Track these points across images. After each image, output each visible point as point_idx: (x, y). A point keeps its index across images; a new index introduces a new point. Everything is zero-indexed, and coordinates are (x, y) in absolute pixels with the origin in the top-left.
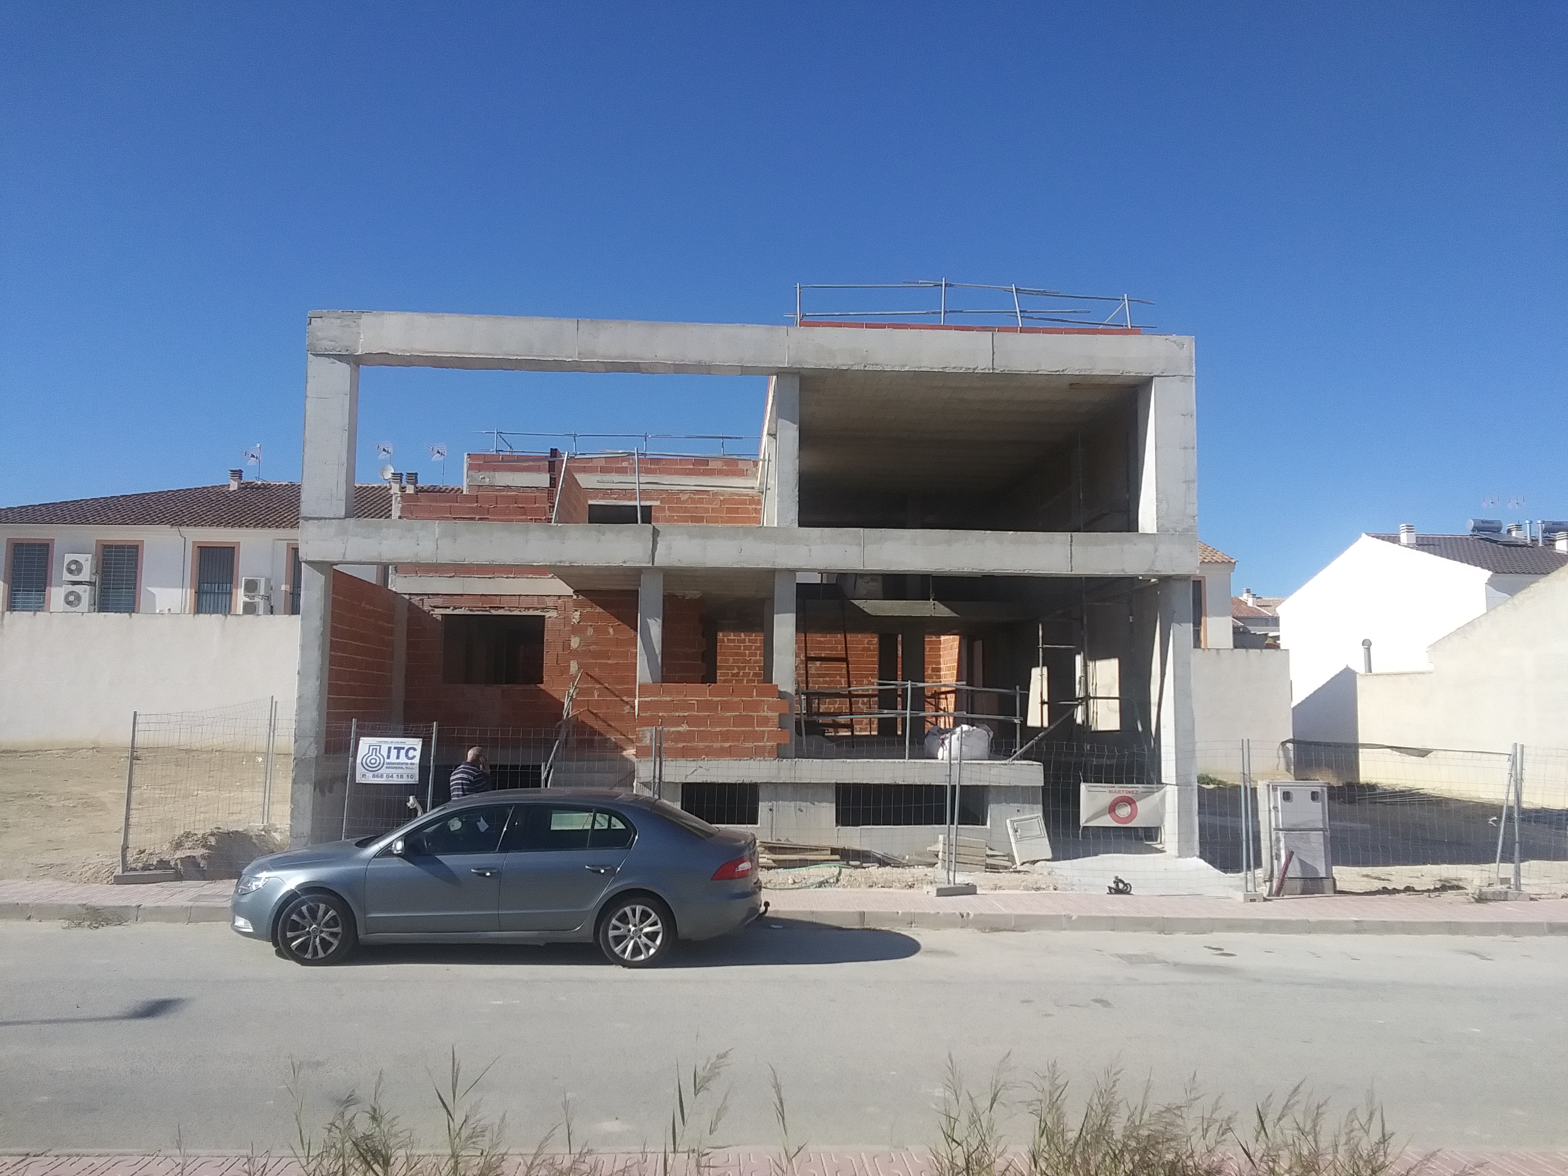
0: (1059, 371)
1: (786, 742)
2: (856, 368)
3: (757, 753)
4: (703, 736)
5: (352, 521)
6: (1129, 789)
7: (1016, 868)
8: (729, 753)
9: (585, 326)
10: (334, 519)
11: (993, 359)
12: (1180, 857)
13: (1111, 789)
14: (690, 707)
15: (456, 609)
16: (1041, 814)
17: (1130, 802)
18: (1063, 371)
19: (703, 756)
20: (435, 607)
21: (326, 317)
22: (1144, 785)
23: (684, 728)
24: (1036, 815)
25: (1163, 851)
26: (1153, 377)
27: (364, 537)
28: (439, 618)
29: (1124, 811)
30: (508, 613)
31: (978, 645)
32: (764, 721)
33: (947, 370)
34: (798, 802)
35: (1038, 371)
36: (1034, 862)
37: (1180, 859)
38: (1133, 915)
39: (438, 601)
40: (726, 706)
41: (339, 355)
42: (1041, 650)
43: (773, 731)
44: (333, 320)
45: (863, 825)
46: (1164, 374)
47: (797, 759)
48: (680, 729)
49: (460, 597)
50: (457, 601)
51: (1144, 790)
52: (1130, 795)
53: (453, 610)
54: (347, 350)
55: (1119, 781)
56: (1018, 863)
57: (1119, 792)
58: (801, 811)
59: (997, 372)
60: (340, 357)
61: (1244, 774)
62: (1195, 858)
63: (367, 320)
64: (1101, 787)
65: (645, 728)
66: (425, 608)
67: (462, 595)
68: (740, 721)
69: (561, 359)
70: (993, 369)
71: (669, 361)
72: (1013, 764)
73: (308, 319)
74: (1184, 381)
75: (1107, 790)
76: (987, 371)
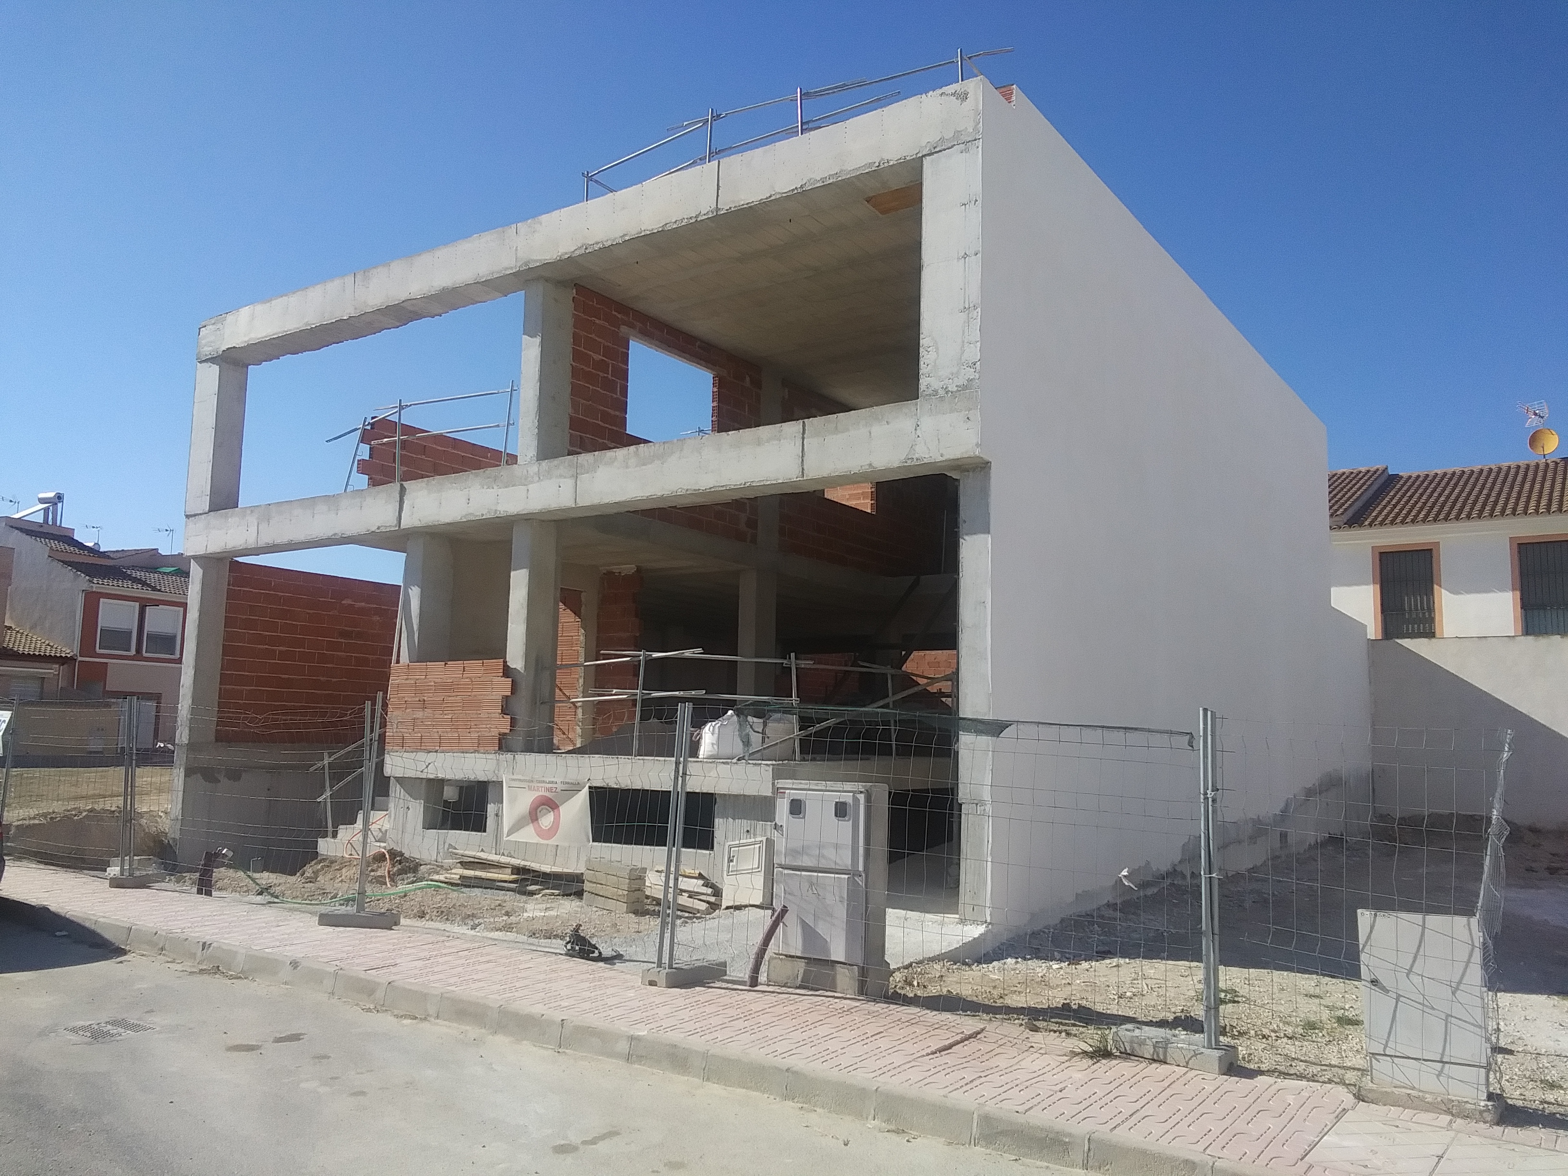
0: (796, 189)
1: (507, 731)
3: (479, 745)
8: (459, 744)
10: (203, 514)
11: (718, 196)
14: (429, 689)
19: (437, 748)
21: (210, 324)
23: (423, 714)
26: (924, 157)
32: (489, 705)
33: (668, 228)
40: (457, 688)
41: (212, 358)
43: (497, 717)
44: (211, 327)
46: (937, 150)
47: (517, 753)
48: (420, 715)
54: (217, 351)
59: (722, 212)
60: (214, 360)
65: (394, 715)
68: (467, 705)
69: (341, 318)
70: (717, 209)
74: (967, 150)
76: (711, 215)
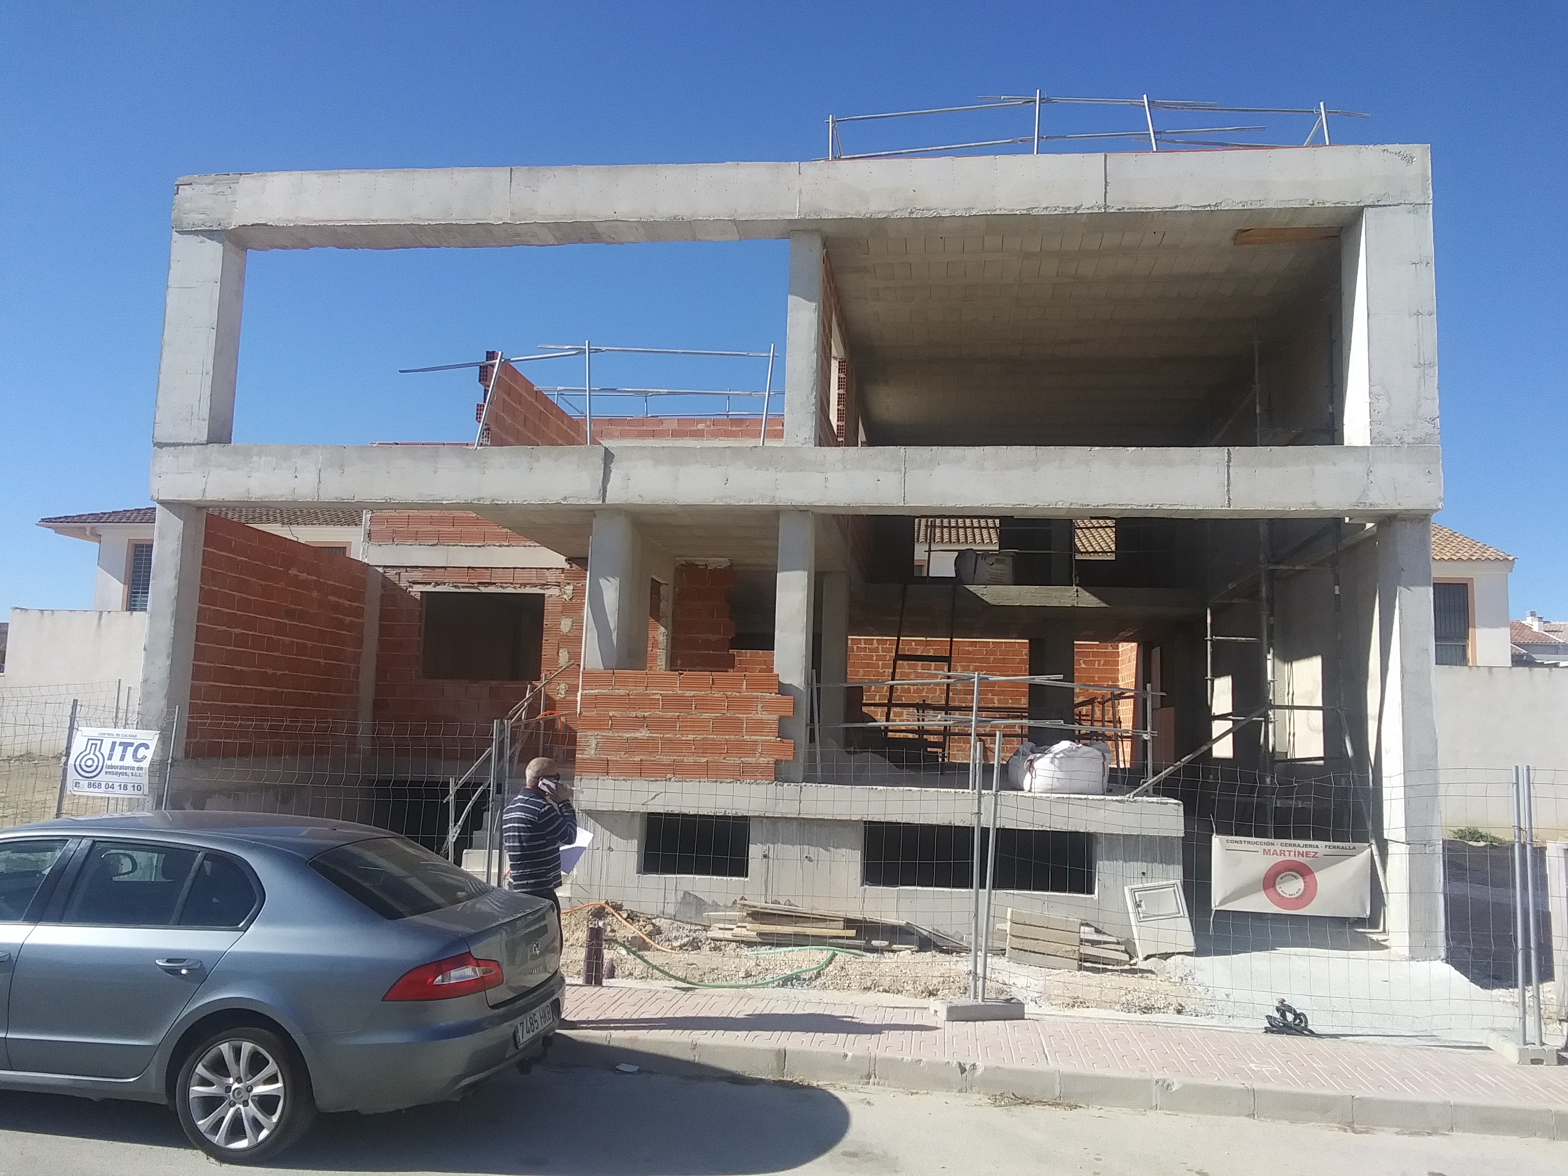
0: (1210, 205)
1: (787, 758)
2: (899, 215)
3: (742, 773)
4: (671, 745)
5: (216, 446)
6: (1301, 850)
7: (1135, 964)
8: (708, 772)
9: (520, 173)
10: (194, 444)
11: (1106, 192)
12: (1412, 958)
13: (1267, 848)
14: (652, 703)
15: (439, 585)
16: (1179, 882)
17: (1302, 871)
18: (1216, 205)
19: (669, 776)
20: (414, 583)
21: (197, 183)
22: (1328, 843)
23: (643, 734)
24: (1173, 882)
25: (1387, 947)
26: (1363, 208)
27: (230, 469)
28: (418, 597)
29: (1292, 887)
30: (500, 590)
31: (1156, 652)
32: (758, 726)
33: (1034, 212)
34: (806, 847)
35: (1175, 207)
36: (1166, 956)
37: (1413, 963)
38: (1294, 1089)
39: (417, 575)
40: (702, 704)
41: (209, 231)
42: (1209, 643)
43: (769, 741)
44: (204, 186)
45: (902, 885)
46: (1381, 203)
47: (804, 783)
48: (638, 735)
49: (443, 570)
50: (439, 575)
51: (1328, 851)
52: (1301, 859)
53: (434, 586)
54: (220, 225)
55: (1281, 834)
56: (1141, 957)
57: (1282, 853)
58: (810, 860)
59: (1112, 211)
60: (210, 234)
61: (1520, 829)
62: (1439, 962)
63: (247, 183)
64: (1249, 842)
65: (589, 733)
66: (402, 585)
67: (445, 568)
68: (720, 725)
69: (486, 222)
70: (1106, 207)
71: (634, 218)
72: (1135, 801)
73: (176, 188)
74: (1415, 212)
75: (1260, 848)
76: (1096, 210)
